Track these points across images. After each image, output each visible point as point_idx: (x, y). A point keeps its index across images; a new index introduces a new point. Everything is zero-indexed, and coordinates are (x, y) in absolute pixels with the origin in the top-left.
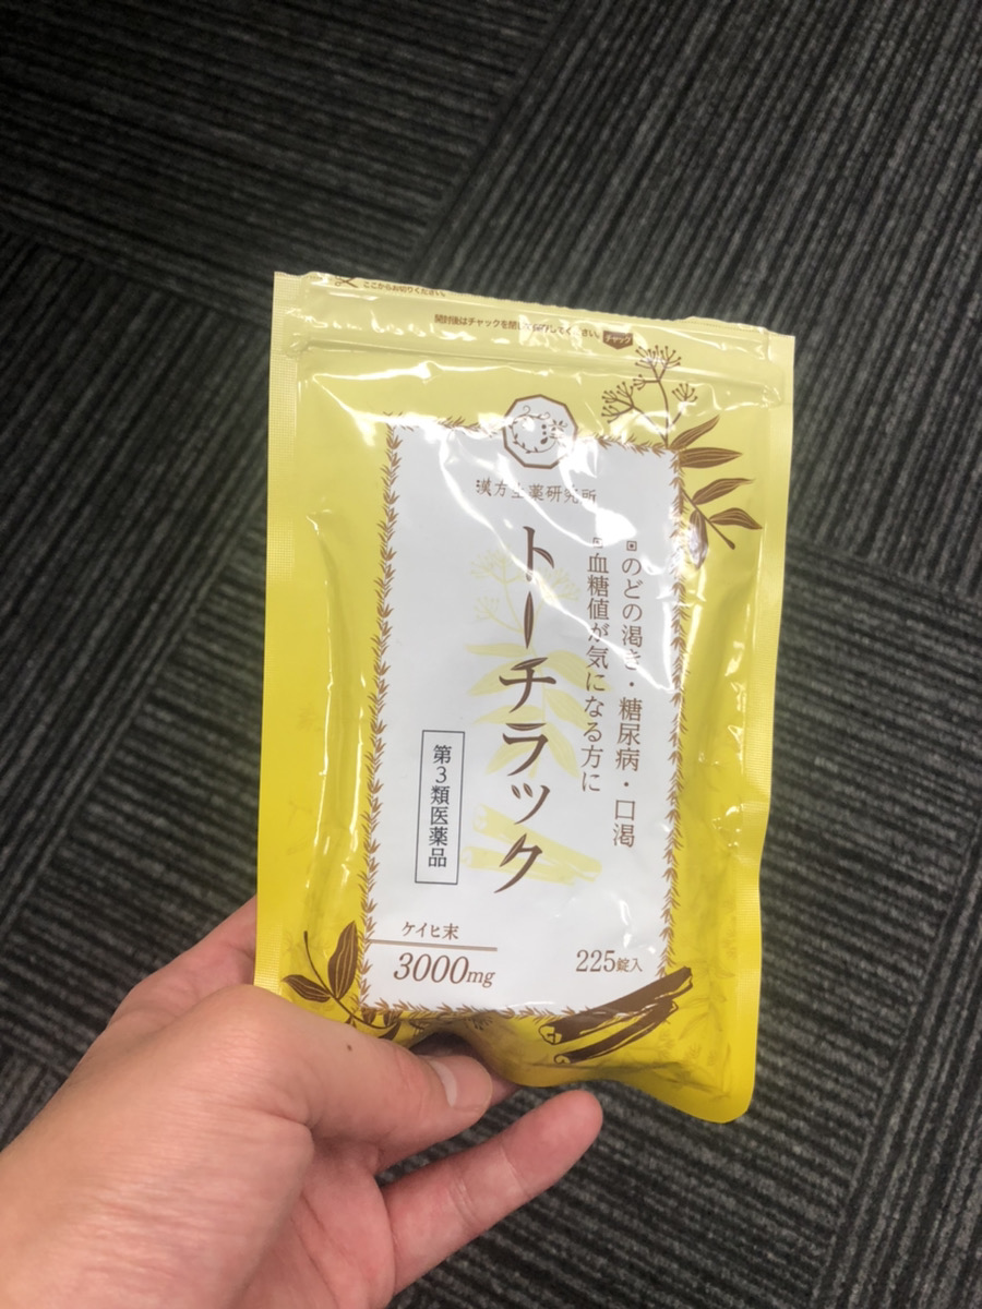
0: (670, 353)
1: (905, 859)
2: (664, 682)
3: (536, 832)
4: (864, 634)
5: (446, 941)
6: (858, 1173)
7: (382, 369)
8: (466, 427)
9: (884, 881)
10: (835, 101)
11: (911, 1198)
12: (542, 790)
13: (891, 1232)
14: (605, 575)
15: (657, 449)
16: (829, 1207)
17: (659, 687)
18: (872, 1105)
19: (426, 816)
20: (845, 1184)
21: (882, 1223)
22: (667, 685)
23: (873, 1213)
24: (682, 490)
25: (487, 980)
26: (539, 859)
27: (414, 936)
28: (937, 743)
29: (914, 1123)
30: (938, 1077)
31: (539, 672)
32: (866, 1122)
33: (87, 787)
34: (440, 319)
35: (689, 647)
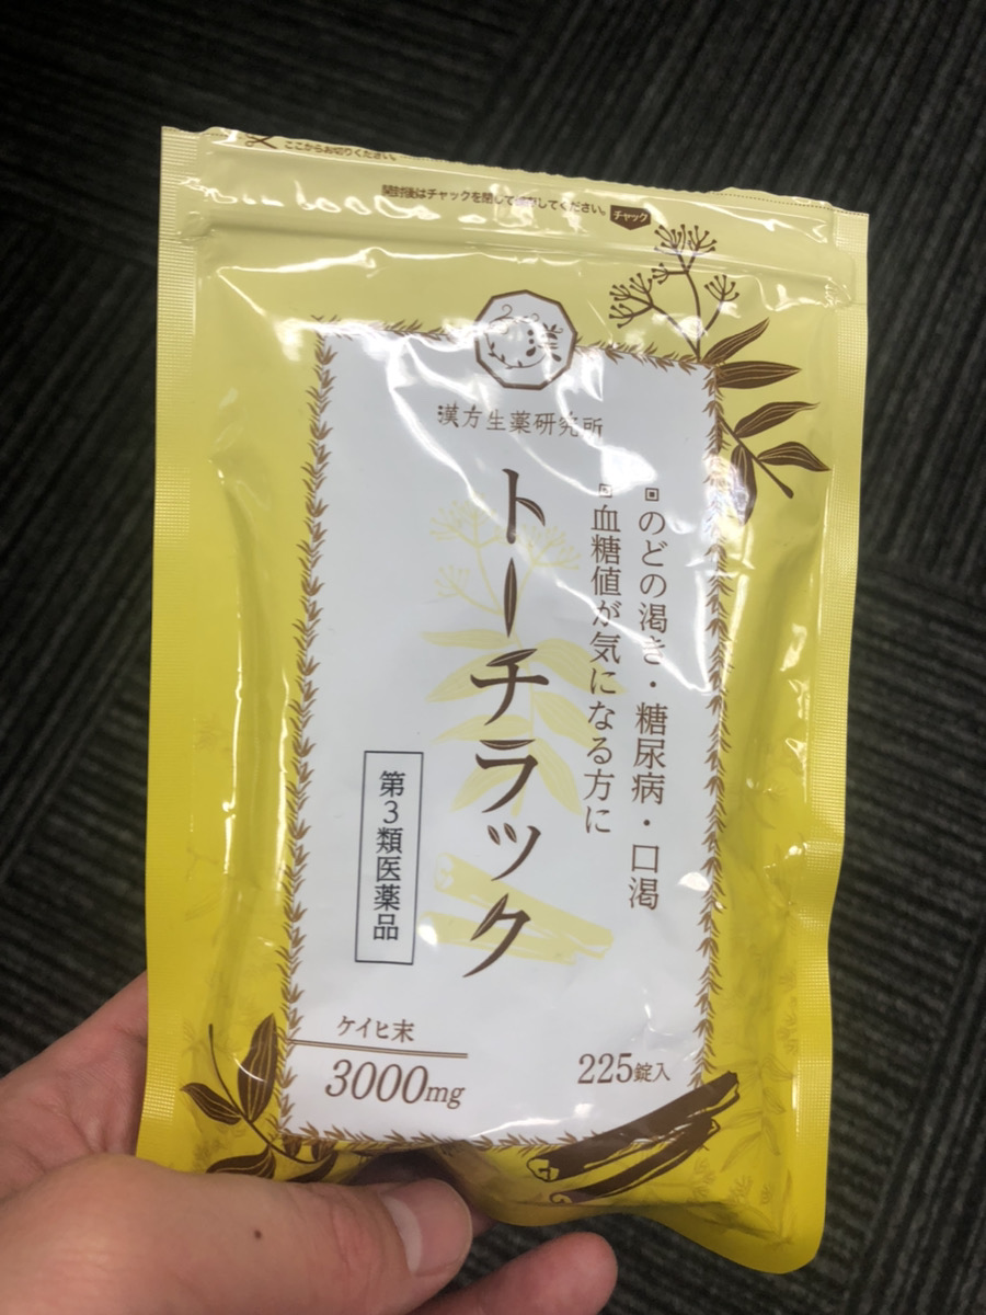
0: (701, 235)
1: (927, 883)
2: (697, 679)
3: (523, 891)
4: (885, 638)
5: (397, 1045)
6: (874, 1223)
7: (311, 258)
8: (424, 335)
9: (903, 905)
10: (855, 66)
11: (930, 1252)
12: (529, 833)
13: (909, 1288)
14: (615, 535)
15: (685, 364)
16: (841, 1261)
17: (691, 686)
18: (890, 1152)
19: (370, 869)
20: (860, 1236)
21: (898, 1278)
22: (702, 685)
23: (889, 1267)
24: (720, 419)
25: (454, 1100)
26: (525, 928)
27: (353, 1037)
28: (962, 757)
29: (934, 1170)
30: (961, 1120)
31: (525, 668)
32: (883, 1169)
33: (48, 798)
34: (389, 191)
35: (732, 634)
